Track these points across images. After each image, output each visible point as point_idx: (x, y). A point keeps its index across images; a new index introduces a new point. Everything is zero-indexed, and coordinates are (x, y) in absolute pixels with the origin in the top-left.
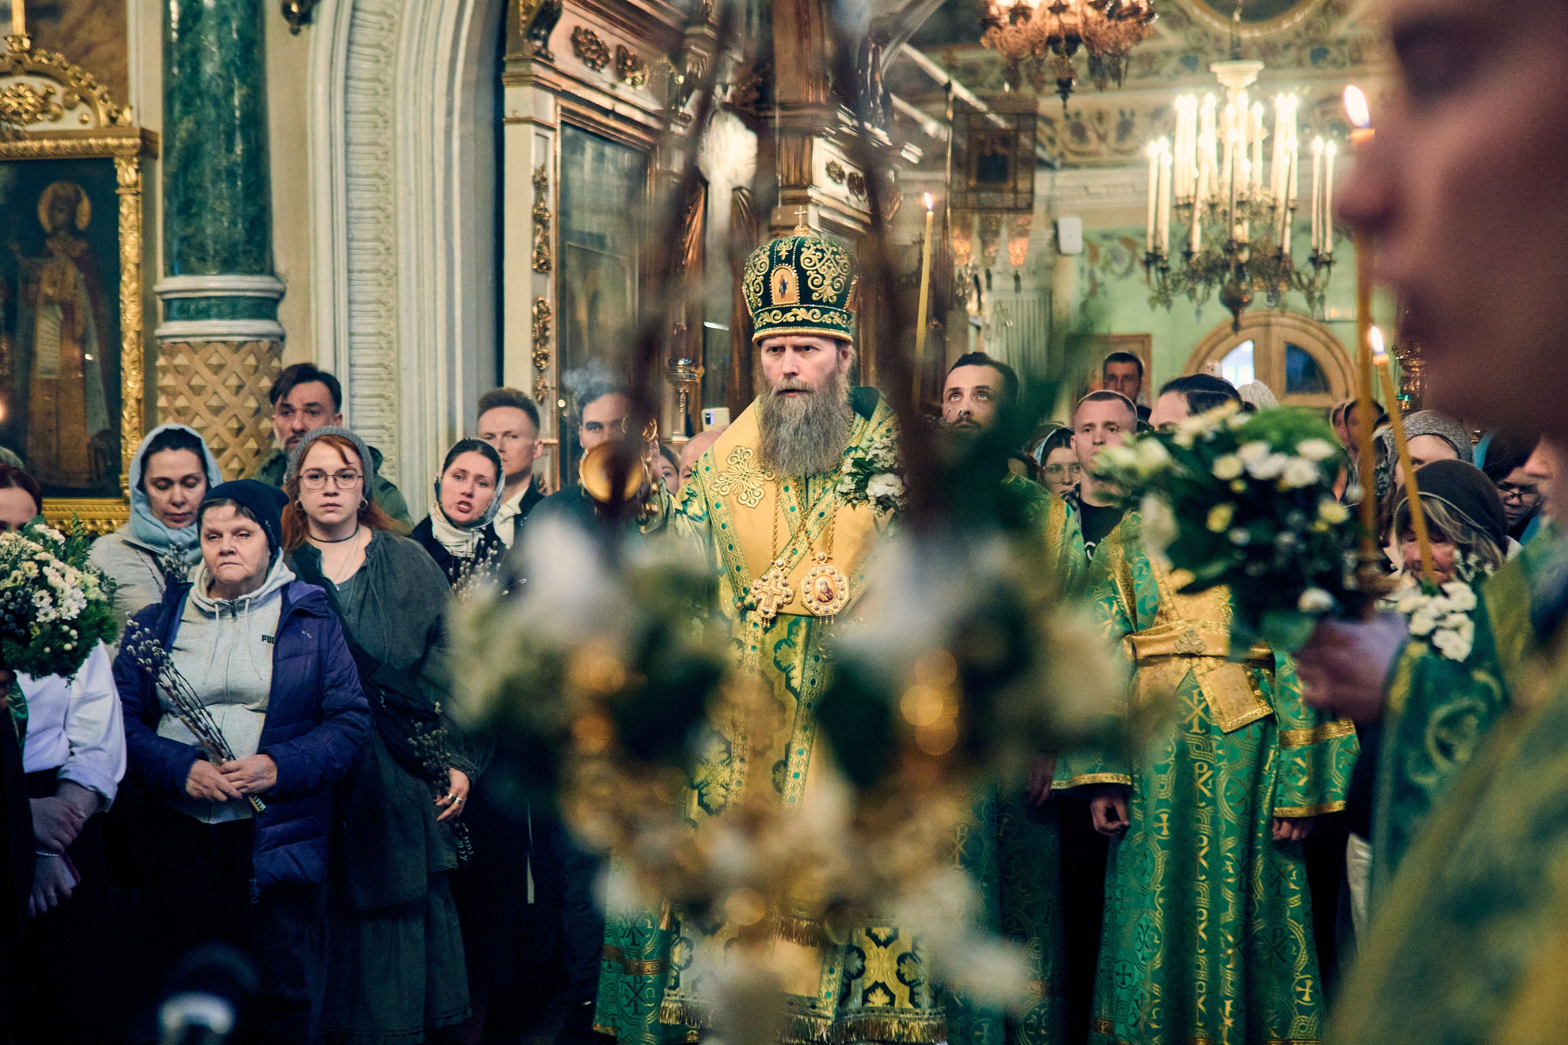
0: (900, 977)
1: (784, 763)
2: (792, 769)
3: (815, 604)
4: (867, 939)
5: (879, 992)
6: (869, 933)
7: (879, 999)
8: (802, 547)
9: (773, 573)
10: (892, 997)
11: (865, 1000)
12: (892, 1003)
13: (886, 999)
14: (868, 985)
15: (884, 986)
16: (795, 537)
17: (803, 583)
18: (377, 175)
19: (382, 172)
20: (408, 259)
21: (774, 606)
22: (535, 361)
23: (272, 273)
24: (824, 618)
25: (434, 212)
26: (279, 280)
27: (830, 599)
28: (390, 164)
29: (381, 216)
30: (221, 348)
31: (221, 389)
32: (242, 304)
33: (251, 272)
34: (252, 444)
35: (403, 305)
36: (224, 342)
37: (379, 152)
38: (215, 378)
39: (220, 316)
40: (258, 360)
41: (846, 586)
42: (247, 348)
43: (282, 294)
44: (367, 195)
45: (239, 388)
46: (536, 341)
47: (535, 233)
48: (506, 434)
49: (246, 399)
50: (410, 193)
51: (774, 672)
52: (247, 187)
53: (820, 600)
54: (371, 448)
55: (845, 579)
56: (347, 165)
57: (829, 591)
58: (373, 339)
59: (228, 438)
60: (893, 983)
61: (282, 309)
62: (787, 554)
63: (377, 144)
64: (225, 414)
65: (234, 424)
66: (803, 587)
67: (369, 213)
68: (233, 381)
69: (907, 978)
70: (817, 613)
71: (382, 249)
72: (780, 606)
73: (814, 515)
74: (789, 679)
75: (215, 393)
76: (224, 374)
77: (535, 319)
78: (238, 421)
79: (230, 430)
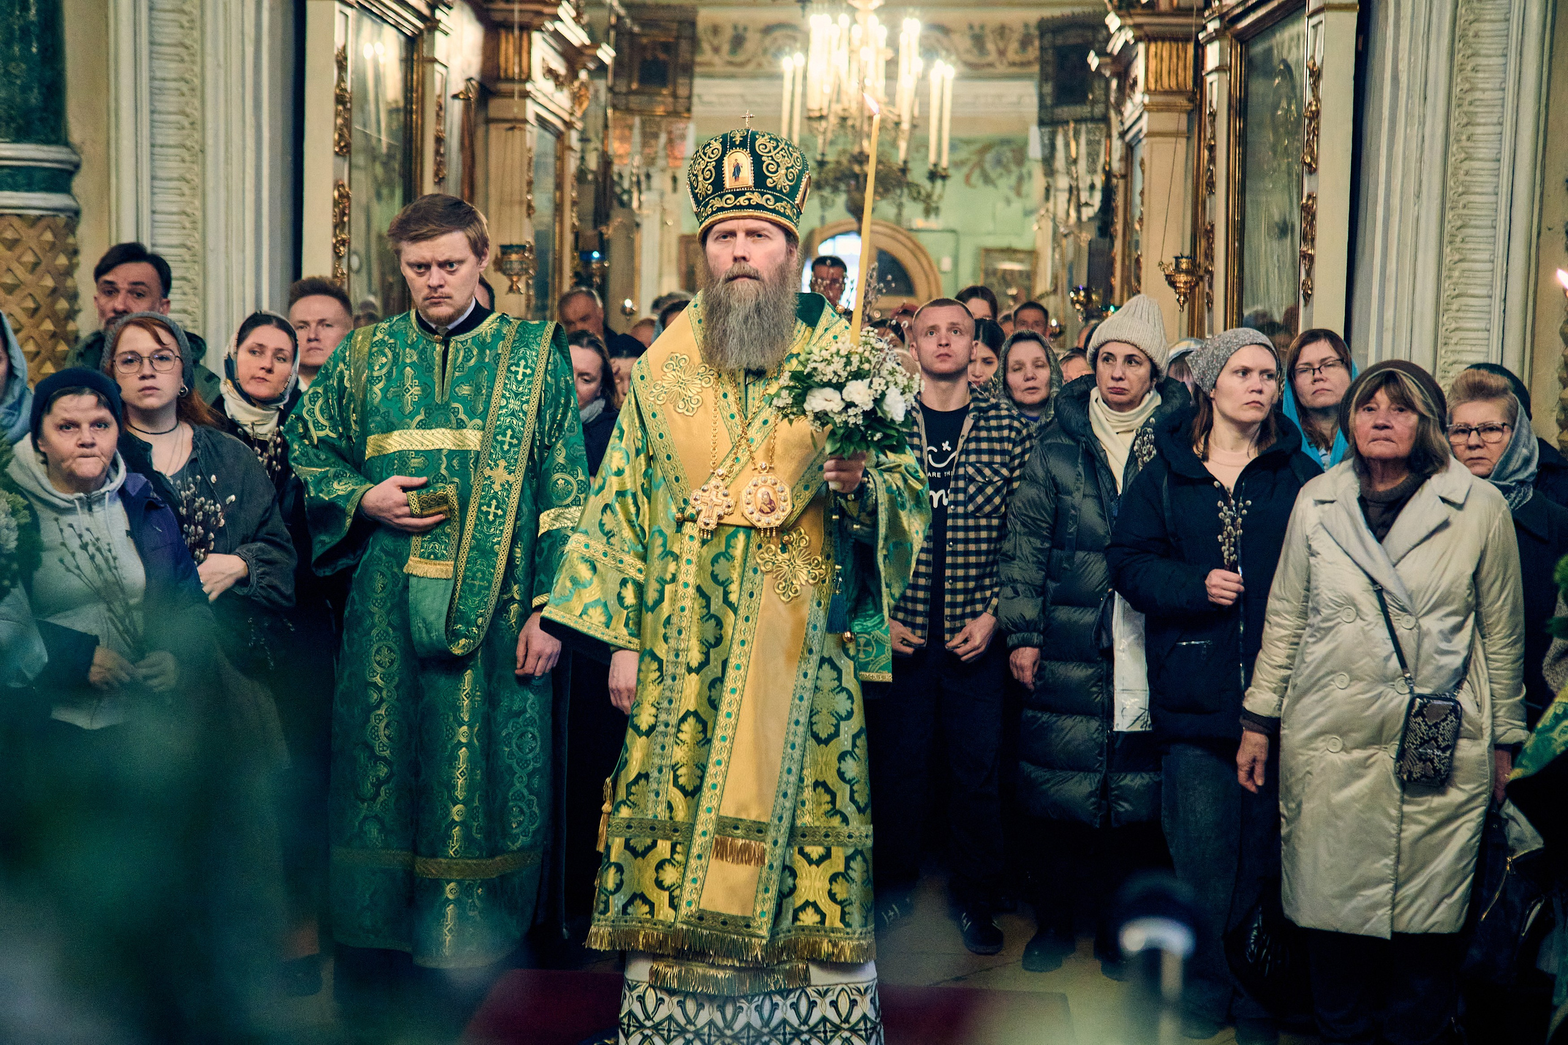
0: (832, 896)
1: (720, 680)
2: (729, 684)
3: (756, 515)
4: (798, 857)
5: (810, 910)
6: (801, 852)
7: (809, 918)
8: (744, 457)
9: (714, 482)
10: (823, 916)
11: (795, 918)
12: (823, 922)
13: (817, 918)
14: (799, 903)
15: (815, 905)
16: (736, 446)
17: (744, 493)
18: (183, 45)
19: (188, 42)
20: (216, 136)
21: (715, 517)
22: (335, 247)
23: (66, 144)
24: (765, 530)
25: (243, 86)
26: (75, 153)
27: (772, 510)
28: (196, 34)
29: (185, 88)
30: (16, 222)
31: (15, 266)
32: (38, 176)
33: (47, 142)
34: (48, 326)
35: (210, 184)
36: (19, 215)
37: (184, 19)
38: (9, 253)
39: (15, 188)
40: (55, 236)
41: (789, 497)
42: (43, 223)
43: (77, 166)
44: (172, 65)
45: (36, 265)
46: (336, 226)
47: (337, 114)
48: (321, 322)
49: (41, 278)
50: (219, 65)
51: (709, 587)
52: (43, 50)
53: (762, 511)
54: (187, 334)
55: (787, 490)
56: (151, 33)
57: (771, 502)
58: (175, 218)
59: (24, 319)
60: (825, 904)
61: (78, 183)
62: (729, 462)
63: (183, 12)
64: (19, 294)
65: (30, 304)
66: (744, 497)
67: (173, 85)
68: (29, 258)
69: (839, 897)
70: (759, 525)
71: (186, 124)
72: (720, 517)
73: (757, 423)
74: (726, 594)
75: (9, 270)
76: (18, 251)
77: (336, 203)
78: (35, 300)
79: (25, 309)
